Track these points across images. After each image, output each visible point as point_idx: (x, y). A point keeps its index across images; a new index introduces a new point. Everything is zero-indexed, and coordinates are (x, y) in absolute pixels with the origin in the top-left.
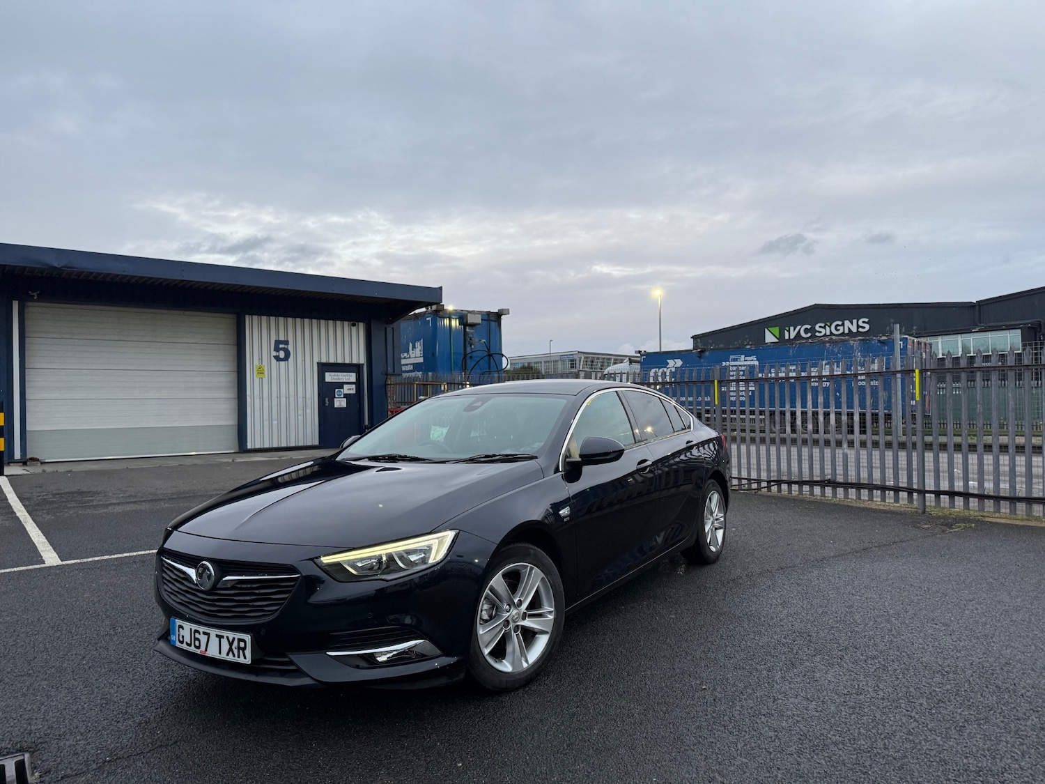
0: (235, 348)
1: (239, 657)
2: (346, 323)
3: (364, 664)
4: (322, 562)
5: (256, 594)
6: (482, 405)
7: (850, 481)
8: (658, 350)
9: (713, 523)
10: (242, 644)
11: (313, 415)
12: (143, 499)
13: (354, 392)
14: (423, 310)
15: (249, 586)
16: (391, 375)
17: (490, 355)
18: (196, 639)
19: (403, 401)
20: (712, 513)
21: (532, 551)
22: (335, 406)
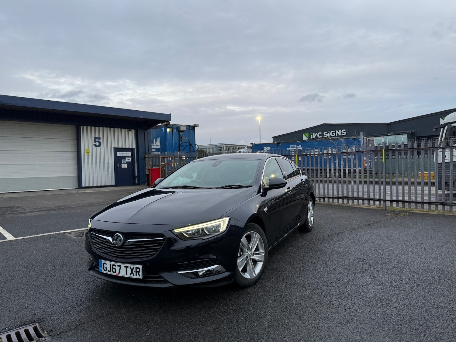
0: (76, 141)
1: (136, 275)
2: (126, 130)
3: (194, 276)
4: (175, 232)
5: (144, 247)
6: (220, 164)
7: (354, 197)
8: (259, 143)
9: (310, 214)
10: (138, 270)
11: (112, 171)
12: (41, 210)
13: (130, 161)
14: (160, 124)
15: (141, 243)
16: (147, 153)
17: (190, 145)
18: (113, 268)
19: (153, 165)
20: (310, 210)
21: (256, 226)
22: (122, 167)
